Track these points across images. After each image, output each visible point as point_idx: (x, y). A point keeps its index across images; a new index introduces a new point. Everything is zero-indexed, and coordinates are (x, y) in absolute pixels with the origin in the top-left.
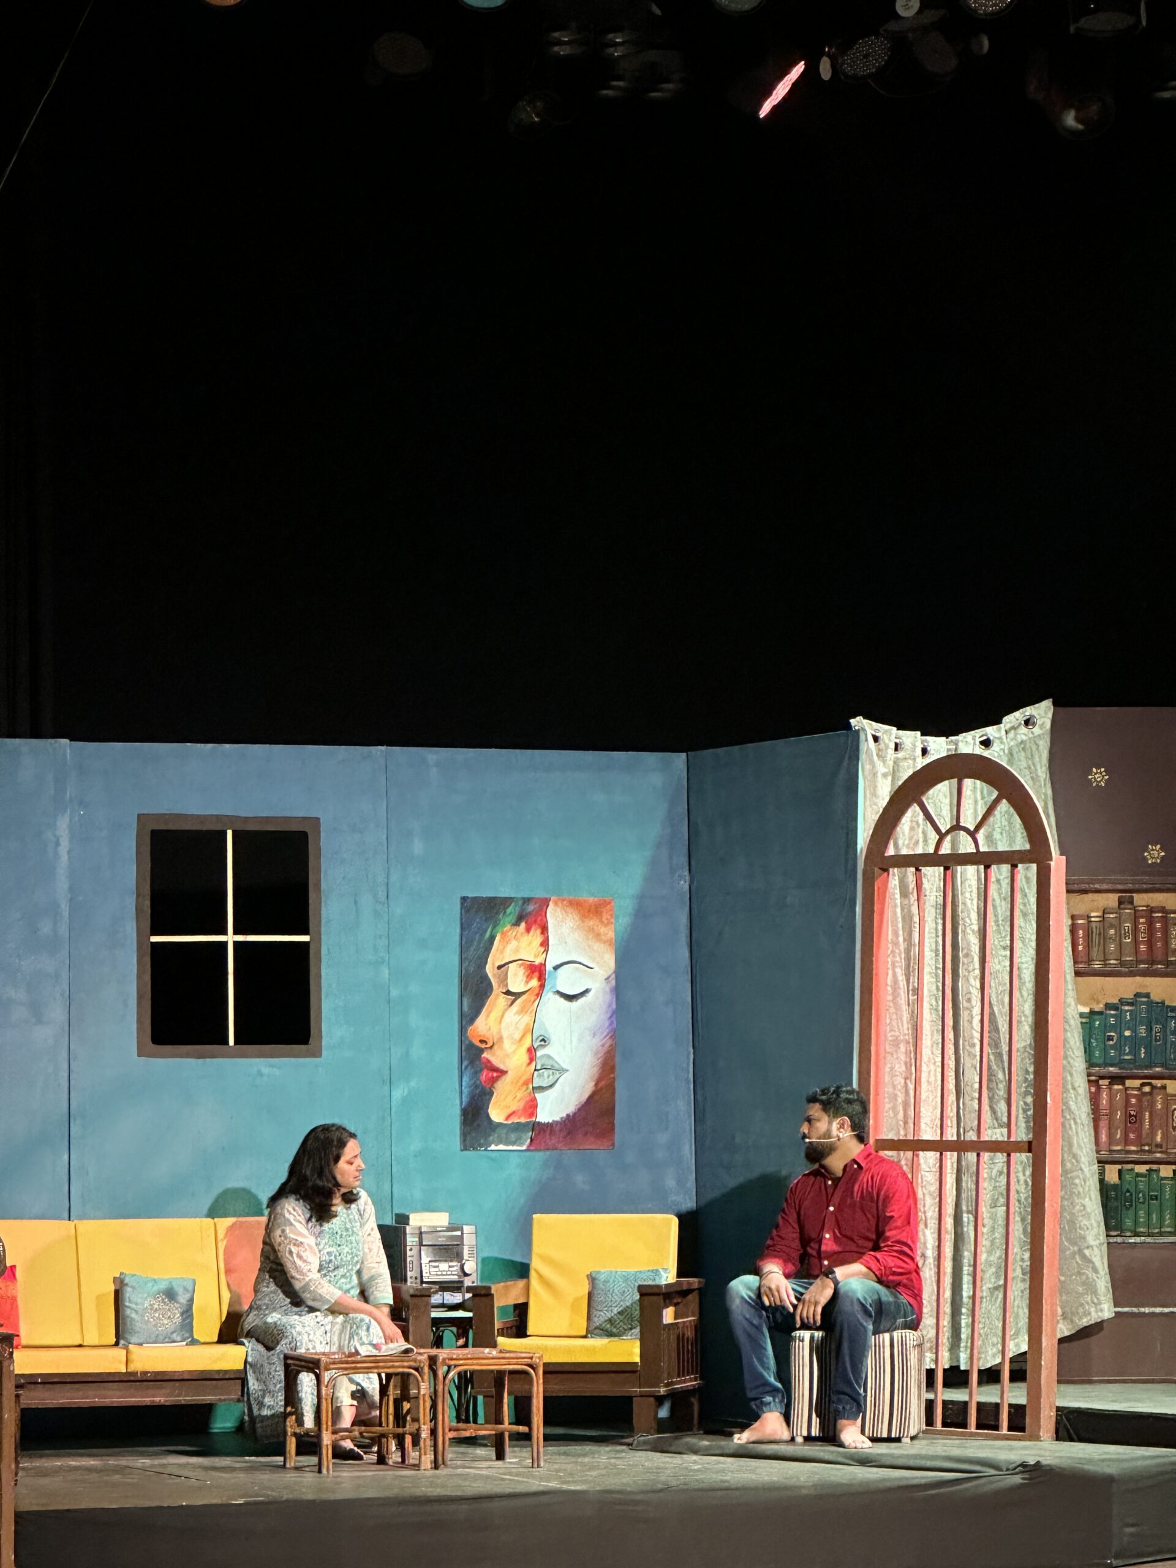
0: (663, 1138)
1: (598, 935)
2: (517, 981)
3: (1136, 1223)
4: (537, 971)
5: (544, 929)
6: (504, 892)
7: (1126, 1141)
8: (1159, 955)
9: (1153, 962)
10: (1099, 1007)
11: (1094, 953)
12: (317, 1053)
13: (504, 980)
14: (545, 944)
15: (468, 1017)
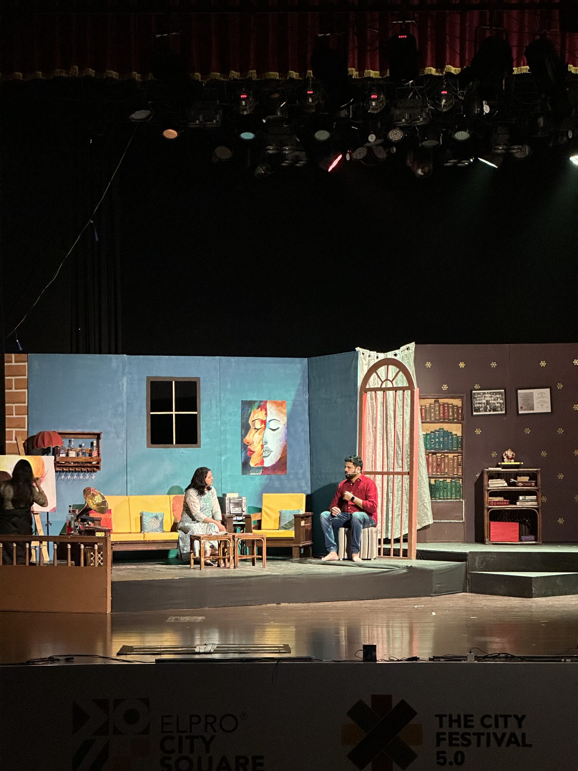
0: (301, 471)
1: (282, 412)
2: (258, 425)
3: (440, 496)
4: (264, 422)
5: (266, 410)
6: (254, 399)
7: (437, 472)
8: (446, 417)
9: (445, 419)
10: (429, 432)
11: (428, 416)
12: (199, 447)
13: (254, 425)
14: (266, 414)
15: (244, 436)
